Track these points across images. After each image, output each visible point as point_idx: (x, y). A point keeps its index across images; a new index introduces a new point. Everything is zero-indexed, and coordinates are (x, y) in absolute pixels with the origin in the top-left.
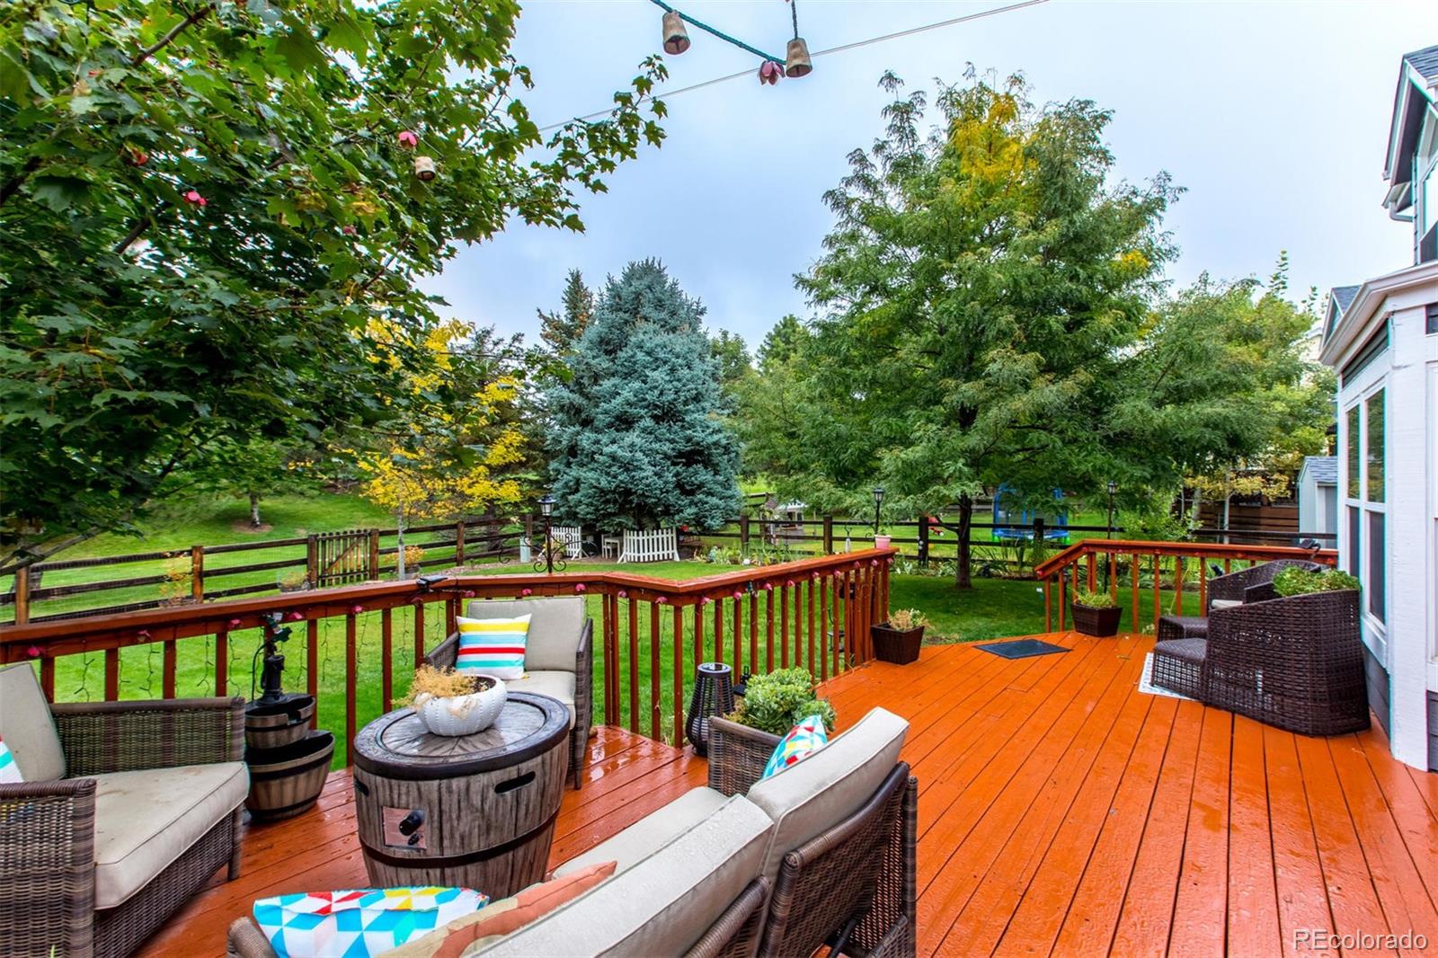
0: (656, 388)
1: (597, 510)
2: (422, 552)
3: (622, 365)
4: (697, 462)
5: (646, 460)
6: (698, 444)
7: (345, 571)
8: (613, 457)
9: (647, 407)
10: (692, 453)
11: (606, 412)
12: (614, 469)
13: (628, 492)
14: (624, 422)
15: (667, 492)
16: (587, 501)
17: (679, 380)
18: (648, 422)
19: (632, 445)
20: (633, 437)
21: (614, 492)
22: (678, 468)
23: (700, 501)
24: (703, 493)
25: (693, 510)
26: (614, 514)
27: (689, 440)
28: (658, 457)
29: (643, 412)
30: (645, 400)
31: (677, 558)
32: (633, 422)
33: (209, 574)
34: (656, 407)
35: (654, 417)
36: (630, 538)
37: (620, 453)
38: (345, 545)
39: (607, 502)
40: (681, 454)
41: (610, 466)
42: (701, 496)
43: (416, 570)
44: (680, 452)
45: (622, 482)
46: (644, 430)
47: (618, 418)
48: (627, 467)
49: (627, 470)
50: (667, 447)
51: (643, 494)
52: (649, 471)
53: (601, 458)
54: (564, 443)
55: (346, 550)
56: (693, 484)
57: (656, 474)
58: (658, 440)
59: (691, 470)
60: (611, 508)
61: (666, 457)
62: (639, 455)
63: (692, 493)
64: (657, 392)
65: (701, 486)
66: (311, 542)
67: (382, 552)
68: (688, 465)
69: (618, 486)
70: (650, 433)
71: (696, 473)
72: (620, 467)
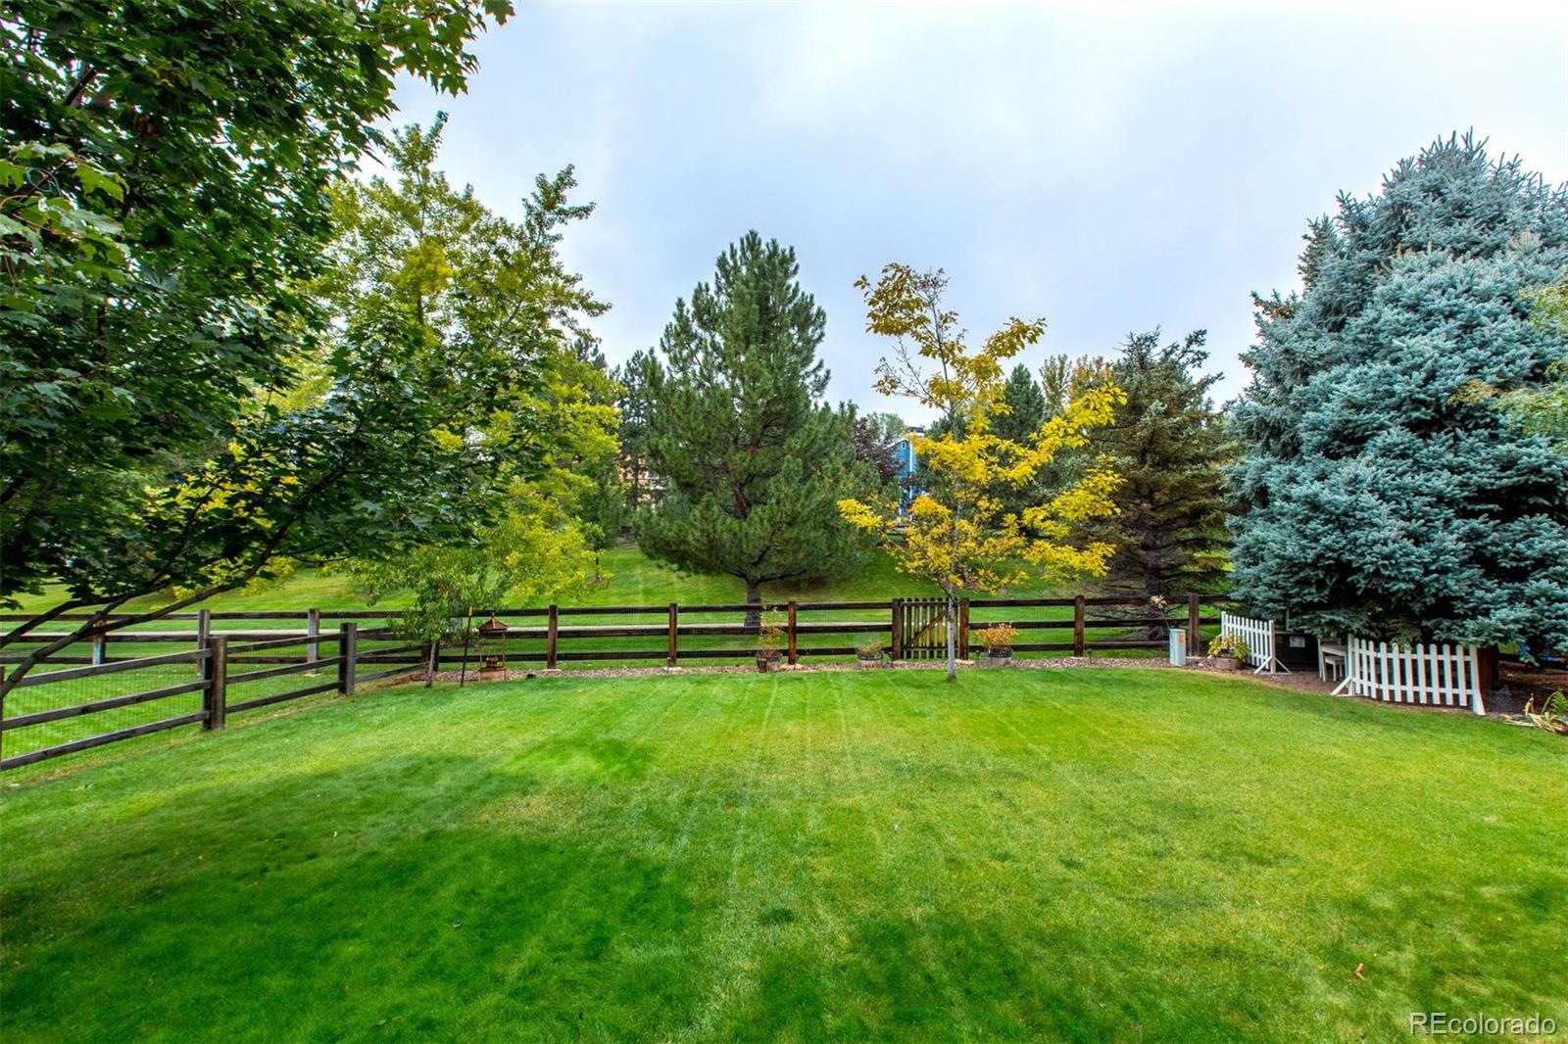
0: (1418, 367)
1: (1287, 596)
2: (1015, 632)
3: (1356, 341)
4: (1533, 510)
5: (1385, 508)
6: (1537, 470)
7: (932, 643)
8: (1314, 505)
9: (1398, 407)
10: (1516, 490)
11: (1314, 427)
12: (1312, 525)
13: (1343, 568)
14: (1347, 440)
15: (1444, 571)
16: (1268, 579)
17: (1483, 345)
18: (1396, 435)
19: (1355, 480)
20: (1359, 467)
21: (1314, 565)
22: (1475, 523)
23: (1543, 593)
24: (1550, 578)
25: (1522, 611)
26: (1320, 606)
27: (1508, 464)
28: (1418, 503)
29: (1383, 418)
30: (1392, 394)
31: (1479, 708)
32: (1364, 439)
33: (803, 630)
34: (1418, 404)
35: (1413, 426)
36: (1358, 652)
37: (1326, 496)
38: (932, 614)
39: (1305, 583)
40: (1483, 494)
41: (1307, 520)
42: (1544, 583)
43: (1007, 655)
44: (1481, 489)
45: (1328, 548)
46: (1386, 451)
47: (1336, 434)
48: (1342, 520)
49: (1343, 528)
50: (1442, 481)
51: (1377, 573)
52: (1392, 528)
53: (1288, 507)
54: (1248, 483)
55: (933, 620)
56: (1520, 557)
57: (1409, 535)
58: (1419, 467)
59: (1517, 526)
60: (1312, 595)
61: (1440, 499)
62: (1368, 499)
63: (1520, 575)
64: (1418, 376)
65: (1543, 562)
66: (897, 606)
67: (974, 627)
68: (1508, 515)
69: (1320, 556)
70: (1403, 456)
71: (1531, 533)
72: (1327, 522)
